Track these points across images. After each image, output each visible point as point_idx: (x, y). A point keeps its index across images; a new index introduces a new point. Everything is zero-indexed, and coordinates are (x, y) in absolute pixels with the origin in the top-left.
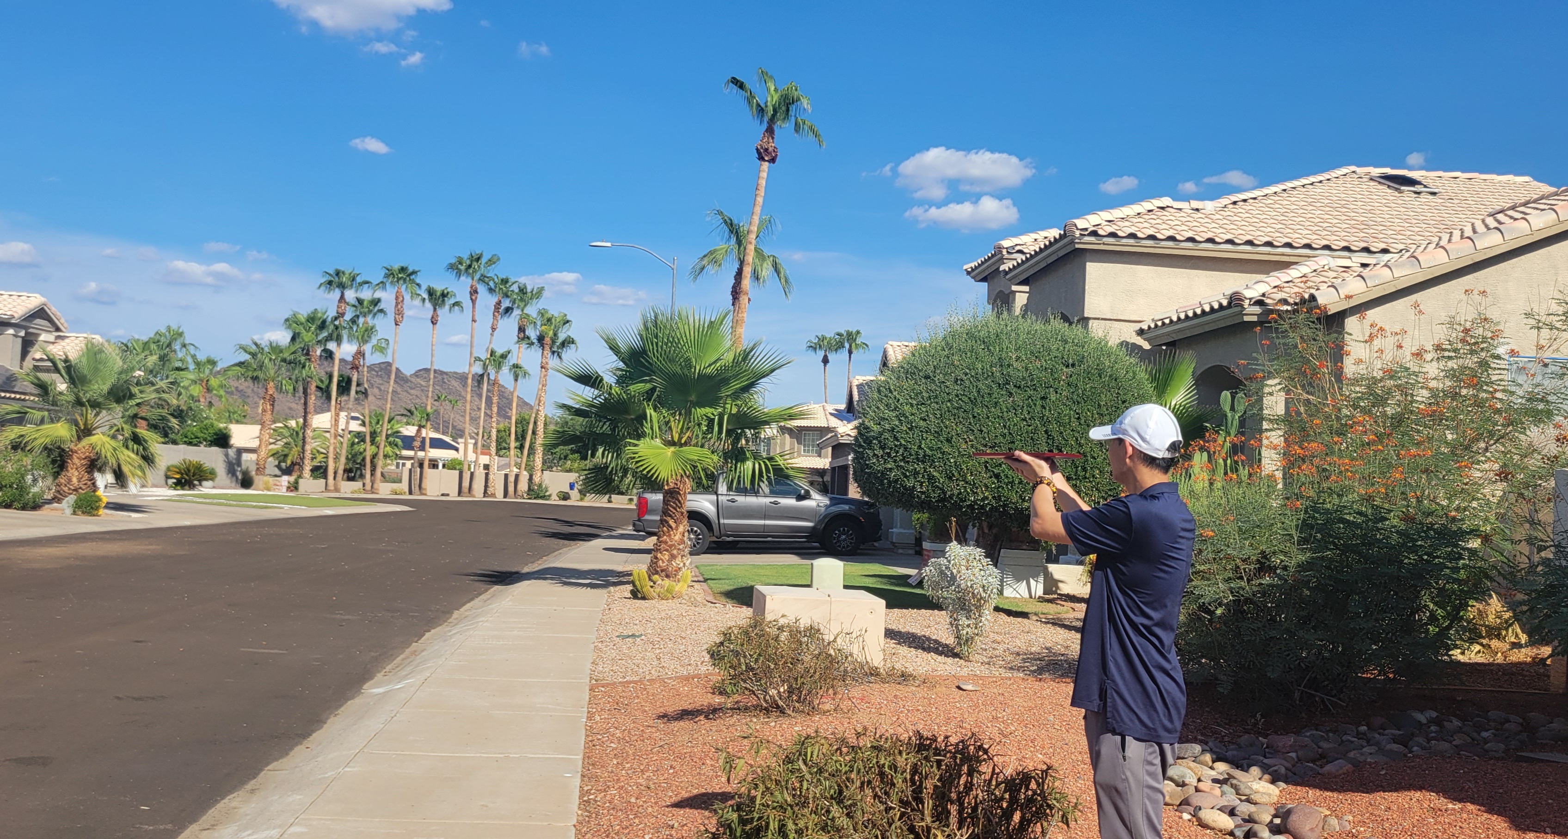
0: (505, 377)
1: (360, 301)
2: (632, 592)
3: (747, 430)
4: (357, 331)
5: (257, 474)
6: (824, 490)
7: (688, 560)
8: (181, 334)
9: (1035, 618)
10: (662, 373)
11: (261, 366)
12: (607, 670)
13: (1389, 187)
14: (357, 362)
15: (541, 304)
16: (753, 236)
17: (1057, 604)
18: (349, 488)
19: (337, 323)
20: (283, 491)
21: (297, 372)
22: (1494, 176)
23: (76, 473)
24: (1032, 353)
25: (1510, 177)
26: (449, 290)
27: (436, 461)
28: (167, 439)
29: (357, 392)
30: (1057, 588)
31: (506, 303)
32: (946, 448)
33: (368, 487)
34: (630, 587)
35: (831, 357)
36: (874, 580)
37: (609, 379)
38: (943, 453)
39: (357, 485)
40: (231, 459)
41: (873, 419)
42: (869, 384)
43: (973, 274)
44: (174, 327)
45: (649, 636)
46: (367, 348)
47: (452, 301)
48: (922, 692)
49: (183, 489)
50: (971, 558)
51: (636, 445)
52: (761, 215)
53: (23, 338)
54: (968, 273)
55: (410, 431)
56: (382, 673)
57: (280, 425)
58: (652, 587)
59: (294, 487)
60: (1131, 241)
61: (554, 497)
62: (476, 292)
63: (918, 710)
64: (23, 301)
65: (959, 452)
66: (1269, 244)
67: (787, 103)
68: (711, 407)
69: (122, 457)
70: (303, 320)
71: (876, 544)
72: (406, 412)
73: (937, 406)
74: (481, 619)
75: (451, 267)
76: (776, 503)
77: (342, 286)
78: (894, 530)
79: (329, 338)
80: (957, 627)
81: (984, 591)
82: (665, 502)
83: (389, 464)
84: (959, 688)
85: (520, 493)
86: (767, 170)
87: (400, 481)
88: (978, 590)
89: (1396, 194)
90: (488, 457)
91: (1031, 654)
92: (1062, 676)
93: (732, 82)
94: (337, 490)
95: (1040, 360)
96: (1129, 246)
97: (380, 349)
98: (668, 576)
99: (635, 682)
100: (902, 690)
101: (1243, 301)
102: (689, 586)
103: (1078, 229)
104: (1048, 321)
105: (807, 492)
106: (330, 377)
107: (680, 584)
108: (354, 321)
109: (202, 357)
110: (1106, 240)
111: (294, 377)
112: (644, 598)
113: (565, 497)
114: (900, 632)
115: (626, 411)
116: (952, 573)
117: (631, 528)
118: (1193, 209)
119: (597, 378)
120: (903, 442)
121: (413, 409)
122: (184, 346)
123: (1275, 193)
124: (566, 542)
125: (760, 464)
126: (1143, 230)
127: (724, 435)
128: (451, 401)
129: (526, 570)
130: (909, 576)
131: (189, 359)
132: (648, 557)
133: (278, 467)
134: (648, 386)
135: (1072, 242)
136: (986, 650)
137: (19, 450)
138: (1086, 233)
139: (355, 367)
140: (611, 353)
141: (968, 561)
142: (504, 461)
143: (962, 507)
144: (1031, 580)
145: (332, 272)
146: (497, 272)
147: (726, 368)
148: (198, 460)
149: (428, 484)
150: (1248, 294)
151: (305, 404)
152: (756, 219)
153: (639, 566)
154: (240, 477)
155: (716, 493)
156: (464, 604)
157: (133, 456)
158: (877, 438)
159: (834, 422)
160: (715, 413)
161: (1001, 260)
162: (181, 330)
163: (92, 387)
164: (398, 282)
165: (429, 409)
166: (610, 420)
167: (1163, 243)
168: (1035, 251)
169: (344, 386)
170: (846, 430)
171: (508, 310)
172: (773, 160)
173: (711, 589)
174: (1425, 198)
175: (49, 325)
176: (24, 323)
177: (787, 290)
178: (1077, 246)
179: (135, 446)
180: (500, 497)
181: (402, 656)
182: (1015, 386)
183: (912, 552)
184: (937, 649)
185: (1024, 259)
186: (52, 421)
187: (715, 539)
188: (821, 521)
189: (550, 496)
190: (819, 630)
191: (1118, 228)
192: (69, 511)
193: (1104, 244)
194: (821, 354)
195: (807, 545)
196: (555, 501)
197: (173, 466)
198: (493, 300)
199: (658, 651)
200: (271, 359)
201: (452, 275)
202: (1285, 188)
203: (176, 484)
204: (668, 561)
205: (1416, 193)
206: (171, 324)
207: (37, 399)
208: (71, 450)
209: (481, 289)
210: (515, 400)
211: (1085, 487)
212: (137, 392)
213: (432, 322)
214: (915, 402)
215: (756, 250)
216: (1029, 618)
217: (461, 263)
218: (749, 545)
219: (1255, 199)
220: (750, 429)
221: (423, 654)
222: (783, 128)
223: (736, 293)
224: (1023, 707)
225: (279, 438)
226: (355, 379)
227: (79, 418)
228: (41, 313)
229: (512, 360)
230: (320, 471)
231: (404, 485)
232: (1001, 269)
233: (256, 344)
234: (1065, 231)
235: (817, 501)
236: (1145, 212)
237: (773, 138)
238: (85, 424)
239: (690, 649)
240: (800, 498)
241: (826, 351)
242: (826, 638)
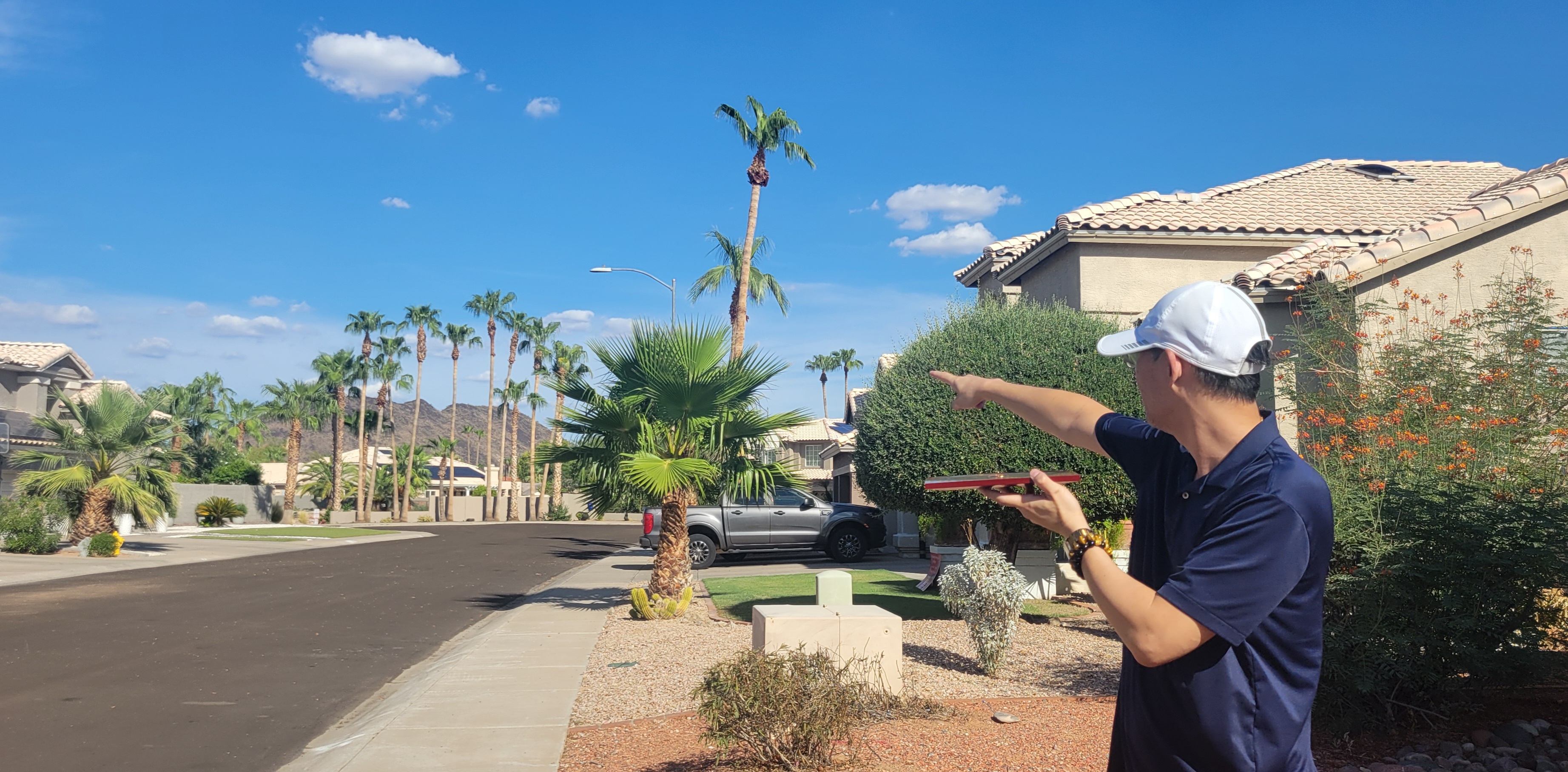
0: (523, 405)
1: (384, 341)
2: (631, 612)
3: (746, 439)
4: (382, 368)
5: (285, 509)
6: (828, 498)
7: (691, 576)
8: (218, 380)
9: (1055, 623)
10: (656, 383)
11: (287, 405)
12: (590, 709)
13: (1366, 176)
14: (382, 398)
15: (556, 336)
16: (748, 256)
17: (1073, 604)
18: (378, 517)
19: (362, 362)
20: (315, 524)
21: (322, 408)
22: (1465, 164)
23: (94, 515)
24: (1040, 340)
25: (1480, 164)
26: (468, 327)
27: (463, 488)
28: (200, 479)
29: (384, 427)
30: (1070, 588)
31: (523, 338)
32: (956, 445)
33: (397, 516)
34: (630, 607)
35: (828, 374)
36: (882, 587)
37: (602, 392)
38: (952, 450)
39: (387, 514)
40: (261, 495)
41: (876, 418)
42: (866, 395)
43: (963, 280)
44: (212, 373)
45: (642, 663)
46: (392, 385)
47: (471, 337)
48: (953, 728)
49: (212, 526)
50: (991, 563)
51: (631, 459)
52: (756, 235)
53: (48, 386)
54: (959, 279)
55: (436, 461)
56: (337, 725)
57: (316, 461)
58: (652, 606)
59: (326, 519)
60: (1124, 233)
61: (574, 517)
62: (494, 328)
63: (951, 754)
64: (49, 351)
65: (970, 448)
66: (1261, 230)
67: (777, 126)
68: (707, 417)
69: (137, 498)
70: (330, 360)
71: (881, 549)
72: (430, 444)
73: (943, 401)
74: (465, 652)
75: (470, 305)
76: (780, 513)
77: (367, 327)
78: (898, 535)
79: (356, 377)
80: (980, 640)
81: (1008, 599)
82: (665, 517)
83: (419, 494)
84: (995, 719)
85: (541, 515)
86: (759, 193)
87: (427, 509)
88: (1002, 598)
89: (1375, 182)
90: (510, 483)
91: (1062, 666)
92: (1103, 692)
93: (723, 110)
94: (366, 520)
95: (1049, 347)
96: (1121, 238)
97: (404, 384)
98: (669, 594)
99: (619, 724)
100: (928, 727)
101: (1248, 282)
102: (691, 603)
103: (1070, 223)
104: (1053, 309)
105: (811, 501)
106: (358, 413)
107: (681, 602)
108: (379, 360)
109: (238, 401)
110: (1098, 233)
111: (319, 414)
112: (644, 618)
113: (584, 517)
114: (916, 647)
115: (620, 425)
116: (971, 580)
117: (638, 544)
118: (1180, 202)
119: (588, 391)
120: (909, 440)
121: (438, 440)
122: (222, 391)
123: (1258, 185)
124: (578, 561)
125: (760, 473)
126: (1135, 222)
127: (721, 445)
128: (477, 433)
129: (532, 592)
130: (918, 582)
131: (227, 404)
132: (650, 572)
133: (314, 501)
134: (641, 398)
135: (1065, 236)
136: (1012, 664)
137: (35, 496)
138: (1078, 226)
139: (381, 403)
140: (603, 365)
141: (988, 566)
142: (527, 486)
143: (975, 507)
144: (1043, 581)
145: (356, 314)
146: (511, 308)
147: (721, 375)
148: (226, 497)
149: (452, 510)
150: (1253, 275)
151: (335, 440)
152: (750, 240)
153: (638, 583)
154: (270, 512)
155: (721, 506)
156: (456, 634)
157: (149, 495)
158: (880, 437)
159: (834, 435)
160: (712, 422)
161: (992, 263)
162: (218, 376)
163: (108, 430)
164: (420, 321)
165: (453, 440)
166: (604, 434)
167: (1156, 234)
168: (1022, 253)
169: (371, 421)
170: (847, 440)
171: (525, 344)
172: (764, 183)
173: (715, 604)
174: (1403, 184)
175: (75, 373)
176: (50, 372)
177: (783, 307)
178: (1070, 240)
179: (152, 486)
180: (522, 520)
181: (368, 701)
182: (1025, 375)
183: (916, 556)
184: (958, 664)
185: (1011, 261)
186: (69, 465)
187: (722, 552)
188: (824, 530)
189: (569, 517)
190: (827, 658)
191: (1110, 221)
192: (84, 553)
193: (1097, 237)
194: (819, 372)
195: (814, 553)
196: (574, 521)
197: (202, 504)
198: (511, 334)
199: (650, 683)
200: (296, 398)
201: (470, 313)
202: (1266, 180)
203: (205, 522)
204: (669, 577)
205: (1393, 180)
206: (209, 371)
207: (55, 444)
208: (89, 493)
209: (498, 324)
210: (534, 427)
211: (1106, 480)
212: (152, 432)
213: (453, 358)
214: (919, 397)
215: (751, 269)
216: (1049, 623)
217: (479, 302)
218: (757, 557)
219: (1239, 190)
220: (748, 437)
221: (393, 696)
222: (774, 151)
223: (734, 312)
224: (1074, 741)
225: (314, 474)
226: (381, 413)
227: (96, 461)
228: (66, 362)
229: (530, 390)
230: (350, 503)
231: (431, 513)
232: (993, 269)
233: (282, 384)
234: (1057, 226)
235: (821, 510)
236: (1135, 205)
237: (763, 162)
238: (102, 466)
239: (685, 679)
240: (804, 507)
241: (823, 370)
242: (836, 665)
